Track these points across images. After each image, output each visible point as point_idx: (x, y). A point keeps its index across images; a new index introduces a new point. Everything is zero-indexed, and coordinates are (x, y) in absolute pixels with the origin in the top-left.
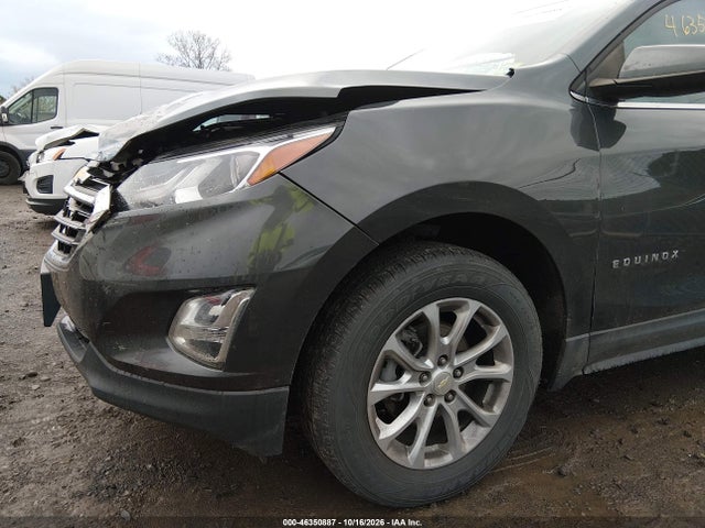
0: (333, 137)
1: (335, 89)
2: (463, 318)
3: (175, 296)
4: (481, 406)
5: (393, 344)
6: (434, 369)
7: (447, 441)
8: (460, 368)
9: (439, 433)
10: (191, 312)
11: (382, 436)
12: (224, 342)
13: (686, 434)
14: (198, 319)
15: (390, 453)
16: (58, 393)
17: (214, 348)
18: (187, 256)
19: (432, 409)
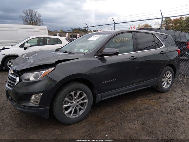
0: (54, 69)
1: (54, 62)
2: (78, 94)
3: (30, 95)
4: (83, 107)
5: (66, 99)
6: (74, 102)
7: (77, 113)
8: (79, 101)
9: (76, 112)
10: (33, 97)
11: (65, 113)
12: (39, 101)
13: (122, 109)
14: (34, 98)
15: (67, 116)
16: (8, 111)
17: (37, 102)
18: (32, 88)
19: (74, 108)
